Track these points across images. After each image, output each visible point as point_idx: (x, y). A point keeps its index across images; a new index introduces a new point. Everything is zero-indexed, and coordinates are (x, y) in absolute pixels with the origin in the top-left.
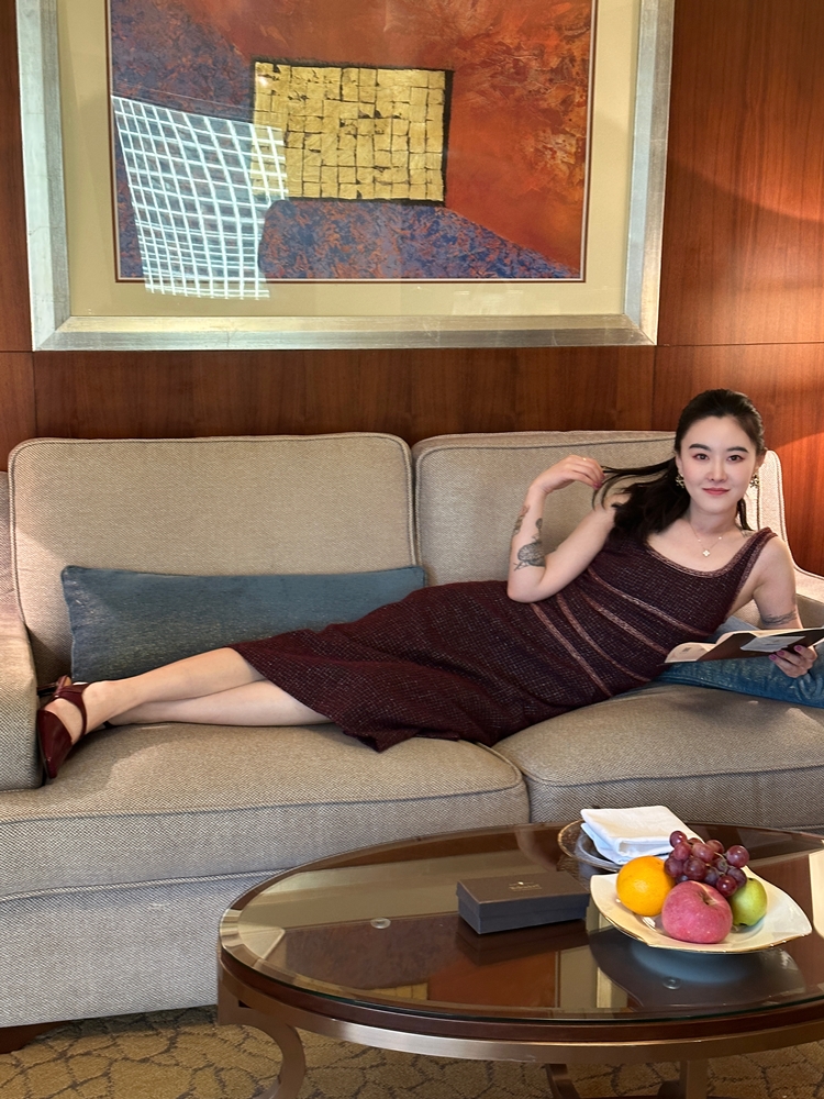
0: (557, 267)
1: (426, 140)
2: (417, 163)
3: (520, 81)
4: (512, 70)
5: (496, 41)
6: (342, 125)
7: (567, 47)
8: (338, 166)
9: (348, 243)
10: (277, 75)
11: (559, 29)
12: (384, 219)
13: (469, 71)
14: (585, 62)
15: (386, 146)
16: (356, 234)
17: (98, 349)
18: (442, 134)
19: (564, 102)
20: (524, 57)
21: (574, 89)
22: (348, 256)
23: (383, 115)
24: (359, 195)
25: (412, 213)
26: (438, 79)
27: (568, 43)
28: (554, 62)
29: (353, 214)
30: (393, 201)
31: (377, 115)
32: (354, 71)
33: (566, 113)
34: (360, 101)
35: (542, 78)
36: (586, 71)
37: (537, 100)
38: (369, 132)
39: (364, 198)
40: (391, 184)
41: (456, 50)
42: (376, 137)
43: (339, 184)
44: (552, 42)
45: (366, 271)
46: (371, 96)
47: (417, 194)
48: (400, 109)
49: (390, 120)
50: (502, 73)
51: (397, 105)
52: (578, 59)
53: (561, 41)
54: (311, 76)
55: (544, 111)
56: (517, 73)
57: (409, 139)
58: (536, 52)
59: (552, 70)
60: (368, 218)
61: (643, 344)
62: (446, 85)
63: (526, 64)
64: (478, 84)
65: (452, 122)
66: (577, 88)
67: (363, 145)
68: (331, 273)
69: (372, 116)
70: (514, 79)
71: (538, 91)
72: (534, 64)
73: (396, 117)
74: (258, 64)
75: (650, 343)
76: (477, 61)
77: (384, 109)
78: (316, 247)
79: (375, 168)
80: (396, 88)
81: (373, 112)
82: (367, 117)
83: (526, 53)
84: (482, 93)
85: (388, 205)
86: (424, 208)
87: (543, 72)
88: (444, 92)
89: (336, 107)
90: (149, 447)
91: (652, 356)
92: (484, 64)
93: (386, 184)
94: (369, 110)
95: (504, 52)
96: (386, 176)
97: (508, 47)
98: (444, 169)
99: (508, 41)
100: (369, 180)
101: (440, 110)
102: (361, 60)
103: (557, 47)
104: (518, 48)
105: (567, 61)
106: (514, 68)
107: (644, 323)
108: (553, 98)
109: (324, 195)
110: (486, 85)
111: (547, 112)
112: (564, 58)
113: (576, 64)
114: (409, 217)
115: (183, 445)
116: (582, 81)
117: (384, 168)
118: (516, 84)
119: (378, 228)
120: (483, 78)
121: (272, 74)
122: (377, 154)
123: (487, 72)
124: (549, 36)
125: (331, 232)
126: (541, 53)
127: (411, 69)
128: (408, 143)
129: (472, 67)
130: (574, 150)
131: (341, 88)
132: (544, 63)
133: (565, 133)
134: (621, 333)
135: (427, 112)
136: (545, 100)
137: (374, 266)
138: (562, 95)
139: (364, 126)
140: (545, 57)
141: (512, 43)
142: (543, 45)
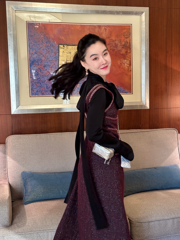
0: (126, 91)
3: (116, 48)
5: (111, 39)
7: (126, 40)
10: (64, 48)
11: (124, 36)
14: (130, 43)
17: (26, 113)
19: (126, 52)
20: (117, 42)
21: (128, 49)
27: (126, 39)
28: (123, 43)
33: (126, 55)
35: (121, 47)
36: (130, 45)
37: (120, 52)
44: (123, 39)
50: (112, 46)
52: (128, 42)
53: (125, 38)
54: (71, 48)
55: (122, 54)
58: (119, 41)
59: (123, 45)
61: (146, 108)
63: (117, 44)
71: (120, 50)
72: (119, 44)
74: (60, 45)
75: (148, 108)
83: (117, 41)
87: (121, 45)
90: (38, 136)
91: (149, 111)
92: (108, 44)
95: (112, 41)
106: (115, 45)
107: (146, 103)
108: (123, 51)
110: (109, 49)
111: (122, 55)
112: (125, 42)
113: (128, 44)
115: (45, 135)
116: (130, 47)
121: (63, 48)
123: (109, 46)
124: (122, 37)
130: (129, 63)
132: (121, 44)
133: (126, 59)
134: (141, 106)
136: (122, 52)
138: (125, 51)
140: (121, 42)
141: (114, 39)
142: (121, 39)
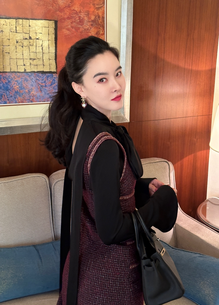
1: (49, 48)
2: (46, 57)
3: (81, 25)
4: (78, 21)
5: (72, 9)
6: (17, 42)
7: (97, 12)
8: (16, 59)
9: (22, 89)
11: (94, 5)
12: (35, 79)
13: (63, 21)
14: (103, 18)
15: (34, 50)
16: (25, 85)
18: (55, 46)
20: (82, 15)
21: (100, 28)
22: (22, 94)
23: (32, 38)
24: (25, 70)
25: (45, 76)
26: (52, 24)
27: (97, 10)
28: (93, 18)
29: (23, 78)
30: (38, 72)
31: (30, 38)
32: (21, 21)
34: (23, 32)
35: (89, 24)
36: (104, 21)
37: (88, 32)
38: (28, 45)
39: (27, 71)
40: (37, 65)
41: (58, 12)
42: (30, 47)
43: (17, 66)
45: (29, 100)
46: (27, 31)
47: (46, 69)
48: (39, 36)
49: (35, 40)
50: (75, 22)
51: (38, 34)
52: (101, 17)
53: (95, 9)
54: (4, 23)
56: (80, 22)
57: (42, 48)
58: (86, 14)
59: (92, 21)
60: (29, 79)
61: (125, 122)
62: (55, 26)
63: (83, 18)
64: (67, 26)
65: (58, 41)
66: (101, 28)
67: (26, 50)
68: (16, 101)
69: (28, 38)
70: (79, 24)
71: (88, 29)
72: (86, 18)
73: (37, 39)
75: (127, 121)
76: (66, 17)
77: (33, 36)
78: (10, 91)
79: (30, 59)
80: (36, 27)
81: (29, 37)
82: (26, 39)
83: (83, 14)
84: (68, 29)
85: (36, 73)
86: (49, 74)
87: (89, 21)
88: (55, 29)
89: (15, 35)
91: (128, 126)
92: (69, 18)
93: (35, 65)
94: (27, 36)
95: (75, 13)
96: (35, 62)
97: (76, 11)
98: (56, 59)
99: (76, 9)
100: (28, 64)
101: (54, 36)
102: (23, 16)
103: (93, 12)
104: (80, 12)
105: (97, 17)
106: (79, 19)
107: (125, 114)
108: (93, 31)
109: (12, 71)
110: (69, 26)
112: (96, 16)
113: (100, 18)
114: (44, 78)
116: (103, 25)
117: (34, 59)
118: (80, 26)
119: (32, 82)
120: (68, 24)
122: (31, 54)
123: (69, 21)
124: (90, 7)
125: (15, 85)
126: (88, 14)
127: (42, 20)
128: (42, 49)
129: (64, 19)
131: (16, 28)
132: (89, 18)
134: (118, 118)
135: (49, 37)
136: (91, 33)
137: (32, 98)
138: (96, 31)
139: (26, 43)
140: (90, 15)
141: (78, 10)
142: (89, 11)
